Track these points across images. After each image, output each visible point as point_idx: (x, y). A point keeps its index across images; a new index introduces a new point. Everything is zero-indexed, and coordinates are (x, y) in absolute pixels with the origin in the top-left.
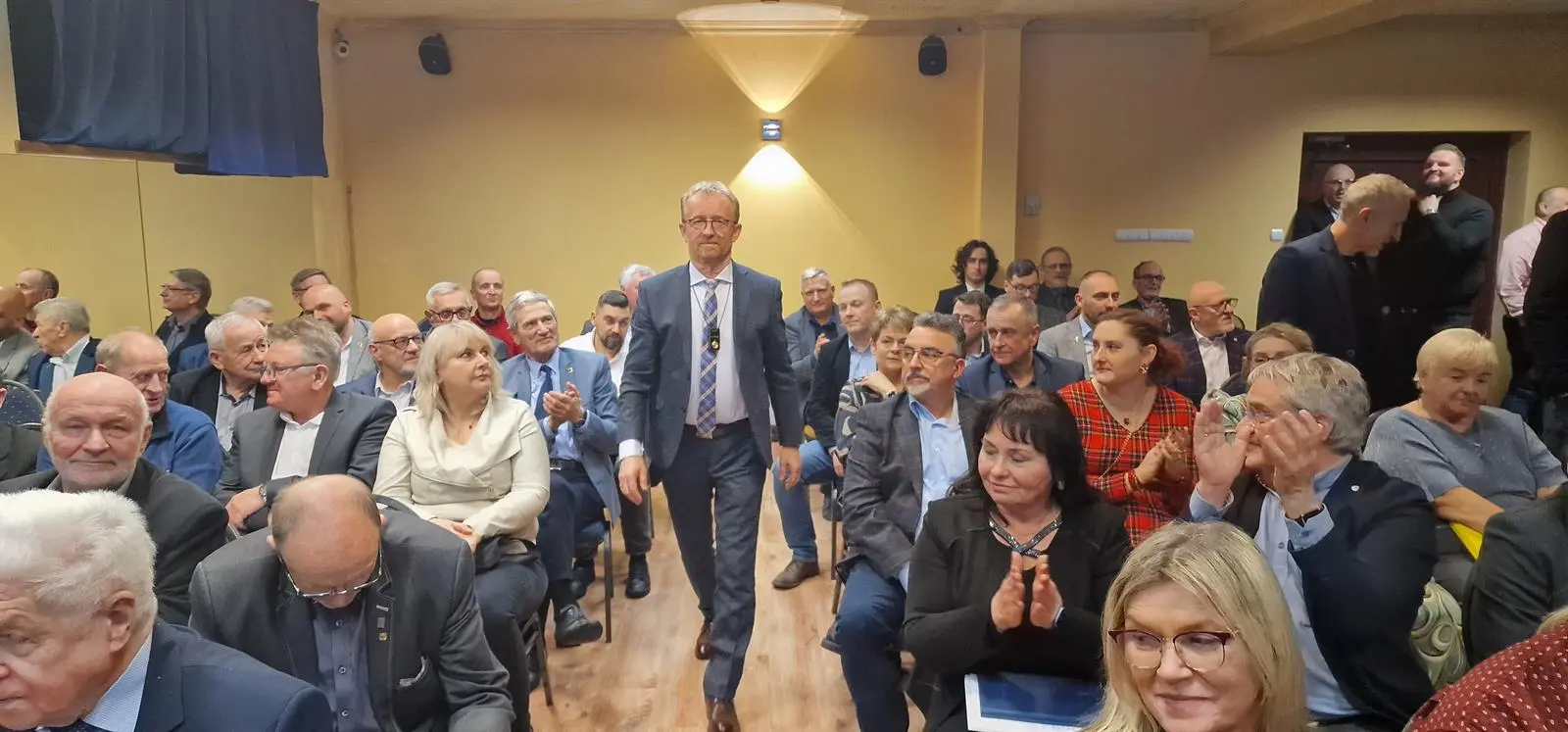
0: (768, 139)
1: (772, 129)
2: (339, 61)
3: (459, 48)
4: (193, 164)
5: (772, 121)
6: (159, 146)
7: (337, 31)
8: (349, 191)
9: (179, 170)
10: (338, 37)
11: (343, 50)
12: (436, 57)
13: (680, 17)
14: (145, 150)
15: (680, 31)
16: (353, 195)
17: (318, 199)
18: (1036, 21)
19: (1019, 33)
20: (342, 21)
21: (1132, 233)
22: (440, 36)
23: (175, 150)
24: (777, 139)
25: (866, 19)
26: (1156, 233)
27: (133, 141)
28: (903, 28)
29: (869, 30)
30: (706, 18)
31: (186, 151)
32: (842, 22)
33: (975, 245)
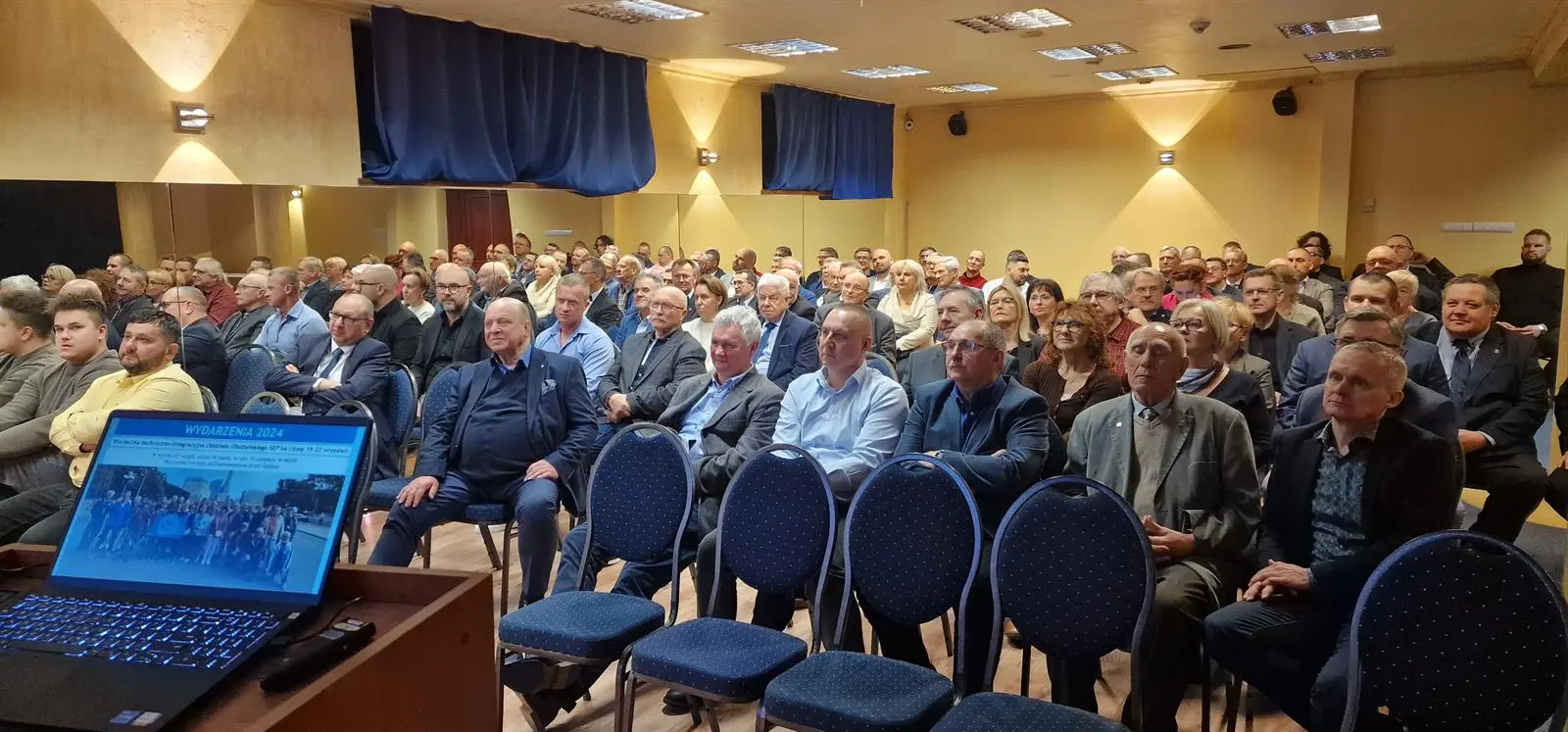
0: (1163, 164)
1: (1165, 157)
2: (907, 130)
3: (971, 119)
4: (827, 195)
5: (1167, 152)
6: (812, 188)
7: (907, 114)
8: (907, 206)
9: (820, 198)
10: (908, 118)
11: (909, 125)
12: (958, 125)
13: (1104, 90)
14: (807, 190)
15: (1107, 98)
16: (909, 208)
17: (889, 209)
18: (1367, 72)
19: (1352, 84)
20: (910, 108)
21: (1458, 225)
22: (962, 113)
23: (819, 189)
24: (1170, 163)
25: (1234, 82)
26: (1478, 225)
27: (803, 187)
28: (1261, 86)
29: (1241, 87)
30: (1122, 90)
31: (824, 189)
32: (1218, 84)
33: (1313, 234)
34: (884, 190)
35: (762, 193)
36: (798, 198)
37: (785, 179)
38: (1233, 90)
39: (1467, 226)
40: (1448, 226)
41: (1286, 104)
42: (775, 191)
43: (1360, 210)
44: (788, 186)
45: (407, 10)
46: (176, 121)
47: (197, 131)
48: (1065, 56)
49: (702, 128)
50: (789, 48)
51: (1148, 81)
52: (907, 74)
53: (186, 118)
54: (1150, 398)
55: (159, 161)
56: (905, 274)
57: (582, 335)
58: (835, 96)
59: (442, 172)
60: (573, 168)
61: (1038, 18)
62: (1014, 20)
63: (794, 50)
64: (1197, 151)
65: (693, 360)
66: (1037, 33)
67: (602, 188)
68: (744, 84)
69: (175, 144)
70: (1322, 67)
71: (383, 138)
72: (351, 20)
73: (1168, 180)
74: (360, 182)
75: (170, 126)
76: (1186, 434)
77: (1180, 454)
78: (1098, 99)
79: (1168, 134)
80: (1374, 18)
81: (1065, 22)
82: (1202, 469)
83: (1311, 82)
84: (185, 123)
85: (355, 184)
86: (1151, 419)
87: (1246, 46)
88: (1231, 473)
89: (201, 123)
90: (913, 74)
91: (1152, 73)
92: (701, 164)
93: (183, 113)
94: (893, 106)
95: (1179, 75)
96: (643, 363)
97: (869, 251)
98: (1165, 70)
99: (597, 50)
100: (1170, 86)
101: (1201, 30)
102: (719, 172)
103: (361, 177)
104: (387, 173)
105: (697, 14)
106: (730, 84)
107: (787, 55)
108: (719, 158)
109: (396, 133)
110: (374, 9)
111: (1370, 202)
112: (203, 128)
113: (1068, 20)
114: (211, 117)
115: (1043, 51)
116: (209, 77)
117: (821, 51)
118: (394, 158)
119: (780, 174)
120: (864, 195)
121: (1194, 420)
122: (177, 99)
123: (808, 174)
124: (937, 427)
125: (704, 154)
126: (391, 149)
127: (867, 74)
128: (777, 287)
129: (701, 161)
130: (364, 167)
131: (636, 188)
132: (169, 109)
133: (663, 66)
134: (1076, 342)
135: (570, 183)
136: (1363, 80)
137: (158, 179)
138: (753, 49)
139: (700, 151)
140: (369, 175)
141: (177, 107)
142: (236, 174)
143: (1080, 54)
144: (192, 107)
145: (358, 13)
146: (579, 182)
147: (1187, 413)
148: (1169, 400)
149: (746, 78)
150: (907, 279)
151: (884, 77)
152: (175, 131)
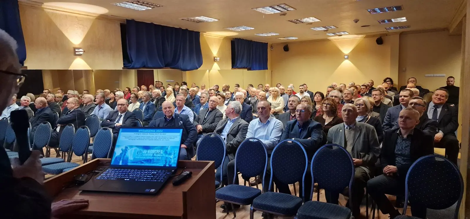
0: (345, 59)
1: (346, 57)
2: (271, 50)
3: (290, 47)
4: (249, 69)
5: (346, 55)
8: (272, 71)
9: (248, 70)
10: (272, 47)
11: (272, 49)
12: (286, 48)
13: (328, 38)
14: (244, 68)
15: (329, 40)
16: (272, 72)
17: (267, 73)
18: (403, 32)
19: (398, 35)
20: (272, 44)
21: (429, 75)
22: (287, 45)
23: (248, 68)
24: (347, 59)
25: (365, 35)
26: (435, 75)
27: (243, 66)
28: (374, 36)
29: (366, 37)
30: (333, 38)
31: (249, 67)
32: (360, 36)
33: (388, 78)
34: (265, 67)
35: (232, 69)
36: (241, 70)
37: (238, 65)
38: (365, 38)
39: (432, 75)
40: (427, 75)
41: (380, 41)
42: (235, 68)
43: (401, 71)
44: (239, 67)
45: (136, 20)
46: (75, 53)
47: (80, 55)
48: (317, 29)
49: (215, 51)
50: (241, 28)
51: (341, 35)
52: (273, 35)
53: (77, 52)
54: (348, 124)
55: (70, 64)
56: (275, 92)
57: (185, 110)
58: (251, 41)
59: (145, 65)
60: (181, 63)
61: (311, 20)
62: (305, 20)
63: (242, 29)
64: (355, 55)
65: (220, 117)
66: (311, 23)
67: (188, 68)
68: (226, 38)
69: (74, 59)
70: (390, 31)
71: (129, 56)
72: (121, 23)
73: (347, 64)
74: (123, 68)
75: (73, 54)
76: (359, 133)
77: (358, 137)
78: (326, 41)
79: (347, 50)
80: (405, 18)
81: (319, 21)
82: (364, 142)
83: (387, 35)
84: (77, 53)
85: (122, 69)
86: (349, 129)
87: (369, 26)
88: (372, 143)
89: (81, 53)
90: (275, 35)
91: (342, 33)
92: (215, 61)
93: (76, 50)
94: (267, 43)
95: (350, 34)
96: (206, 117)
97: (262, 85)
98: (346, 32)
99: (187, 30)
100: (346, 36)
101: (356, 22)
102: (220, 63)
103: (123, 67)
104: (130, 66)
105: (216, 20)
106: (222, 38)
107: (240, 30)
108: (220, 59)
109: (133, 55)
110: (128, 21)
111: (404, 69)
112: (81, 54)
113: (320, 20)
114: (84, 51)
115: (312, 28)
116: (83, 40)
117: (249, 29)
118: (132, 61)
119: (237, 63)
120: (260, 69)
121: (361, 129)
122: (75, 46)
123: (244, 63)
124: (292, 132)
125: (216, 58)
126: (132, 60)
127: (261, 35)
128: (241, 96)
129: (215, 60)
130: (124, 64)
131: (197, 68)
132: (72, 49)
133: (204, 34)
134: (328, 109)
135: (179, 67)
136: (401, 34)
137: (70, 69)
138: (230, 29)
139: (214, 57)
140: (125, 66)
141: (75, 49)
142: (90, 67)
143: (321, 29)
144: (79, 49)
145: (121, 21)
146: (182, 67)
147: (359, 127)
148: (354, 123)
149: (227, 37)
150: (275, 93)
151: (266, 36)
152: (74, 55)
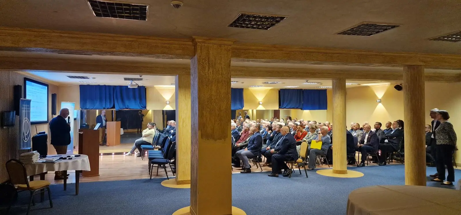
5: (380, 99)
24: (381, 102)
35: (279, 109)
38: (391, 85)
42: (284, 108)
47: (168, 104)
49: (260, 98)
55: (164, 107)
58: (301, 90)
64: (385, 99)
67: (233, 109)
73: (380, 106)
75: (165, 104)
79: (380, 95)
92: (259, 104)
94: (326, 90)
106: (269, 90)
116: (170, 98)
119: (283, 105)
123: (293, 105)
131: (240, 109)
144: (168, 101)
